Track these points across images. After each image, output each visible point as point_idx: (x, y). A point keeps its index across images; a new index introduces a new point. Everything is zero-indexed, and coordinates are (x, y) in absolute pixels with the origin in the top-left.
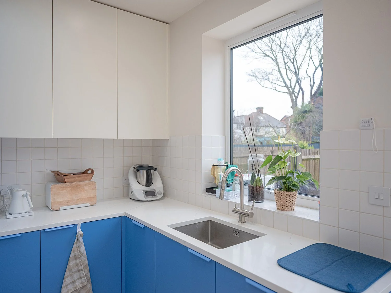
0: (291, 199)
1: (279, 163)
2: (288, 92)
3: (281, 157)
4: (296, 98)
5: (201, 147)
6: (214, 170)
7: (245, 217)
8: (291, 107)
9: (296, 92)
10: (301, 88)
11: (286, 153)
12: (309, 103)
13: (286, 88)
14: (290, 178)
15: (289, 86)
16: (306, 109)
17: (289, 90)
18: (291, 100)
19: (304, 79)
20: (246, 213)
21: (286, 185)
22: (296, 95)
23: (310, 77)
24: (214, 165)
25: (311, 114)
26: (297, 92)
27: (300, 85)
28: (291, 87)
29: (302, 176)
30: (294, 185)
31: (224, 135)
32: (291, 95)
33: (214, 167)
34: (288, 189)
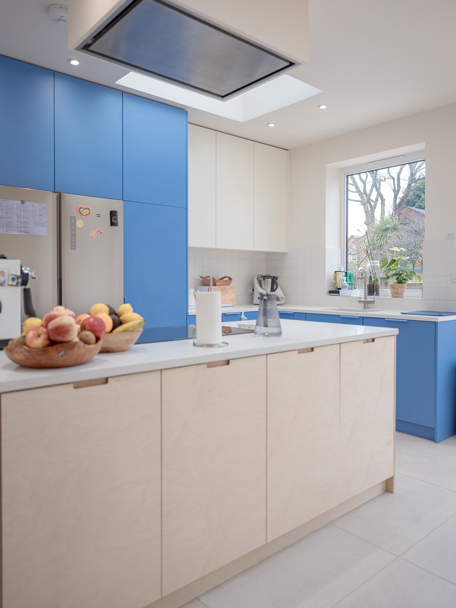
0: (402, 289)
1: (393, 265)
2: (360, 199)
3: (395, 260)
4: (373, 209)
5: (325, 257)
6: (336, 276)
7: (368, 304)
8: (365, 223)
9: (372, 201)
10: (380, 195)
11: (399, 257)
12: (392, 217)
13: (357, 194)
14: (402, 274)
15: (362, 189)
16: (388, 226)
17: (362, 197)
18: (365, 211)
19: (384, 180)
20: (369, 301)
21: (399, 280)
22: (372, 204)
23: (393, 179)
24: (336, 272)
25: (395, 233)
26: (374, 200)
27: (378, 190)
28: (365, 193)
29: (409, 274)
30: (404, 279)
31: (341, 248)
32: (364, 204)
33: (336, 273)
34: (400, 282)
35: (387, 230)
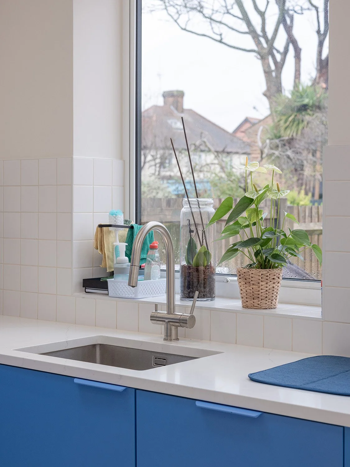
0: (271, 285)
1: (245, 214)
2: (255, 47)
3: (252, 200)
4: (279, 66)
5: (71, 185)
6: (102, 237)
7: (177, 327)
8: (265, 95)
9: (278, 51)
10: (292, 40)
11: (261, 192)
12: (315, 82)
13: (249, 38)
14: (269, 240)
15: (259, 30)
16: (306, 101)
17: (258, 43)
18: (265, 72)
19: (300, 12)
20: (180, 320)
21: (262, 257)
22: (278, 57)
23: (317, 9)
24: (101, 226)
25: (319, 114)
26: (282, 50)
27: (289, 29)
28: (265, 36)
29: (291, 239)
30: (276, 256)
31: (121, 158)
32: (263, 58)
33: (102, 231)
34: (265, 265)
35: (304, 108)
